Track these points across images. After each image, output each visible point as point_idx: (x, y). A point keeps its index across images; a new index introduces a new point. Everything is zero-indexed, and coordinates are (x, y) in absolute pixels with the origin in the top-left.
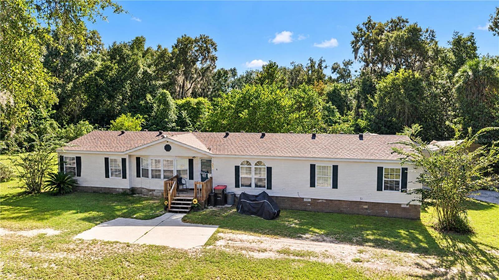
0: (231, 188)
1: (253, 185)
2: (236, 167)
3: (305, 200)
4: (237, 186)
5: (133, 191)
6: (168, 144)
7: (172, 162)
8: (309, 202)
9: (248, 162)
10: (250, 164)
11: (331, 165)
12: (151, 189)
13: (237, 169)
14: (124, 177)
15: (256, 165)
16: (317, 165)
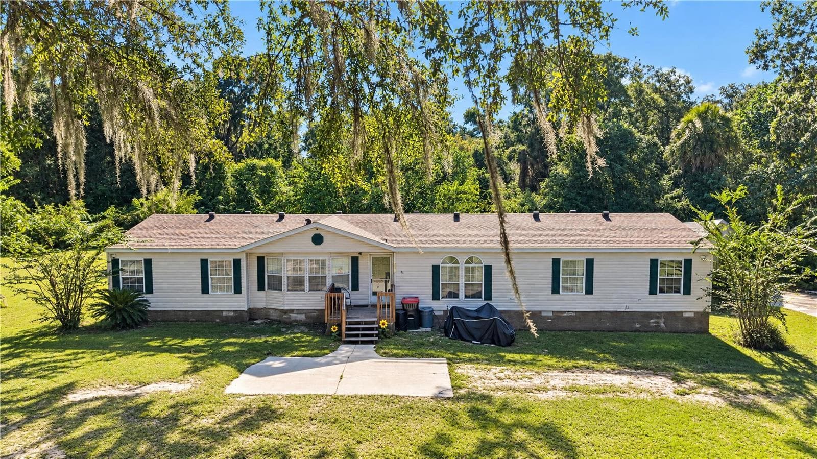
0: (426, 301)
1: (462, 295)
2: (433, 266)
3: (543, 314)
4: (436, 296)
5: (252, 314)
6: (317, 232)
7: (323, 262)
8: (548, 318)
9: (453, 258)
10: (457, 262)
11: (583, 259)
12: (286, 308)
13: (436, 269)
14: (238, 290)
15: (467, 262)
16: (563, 259)
